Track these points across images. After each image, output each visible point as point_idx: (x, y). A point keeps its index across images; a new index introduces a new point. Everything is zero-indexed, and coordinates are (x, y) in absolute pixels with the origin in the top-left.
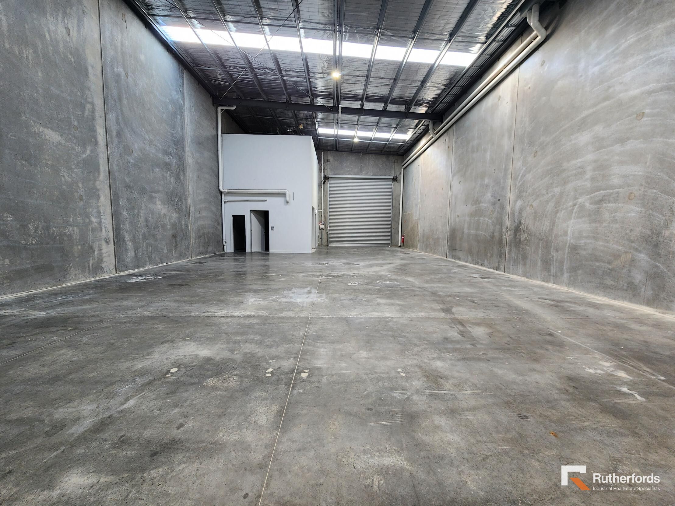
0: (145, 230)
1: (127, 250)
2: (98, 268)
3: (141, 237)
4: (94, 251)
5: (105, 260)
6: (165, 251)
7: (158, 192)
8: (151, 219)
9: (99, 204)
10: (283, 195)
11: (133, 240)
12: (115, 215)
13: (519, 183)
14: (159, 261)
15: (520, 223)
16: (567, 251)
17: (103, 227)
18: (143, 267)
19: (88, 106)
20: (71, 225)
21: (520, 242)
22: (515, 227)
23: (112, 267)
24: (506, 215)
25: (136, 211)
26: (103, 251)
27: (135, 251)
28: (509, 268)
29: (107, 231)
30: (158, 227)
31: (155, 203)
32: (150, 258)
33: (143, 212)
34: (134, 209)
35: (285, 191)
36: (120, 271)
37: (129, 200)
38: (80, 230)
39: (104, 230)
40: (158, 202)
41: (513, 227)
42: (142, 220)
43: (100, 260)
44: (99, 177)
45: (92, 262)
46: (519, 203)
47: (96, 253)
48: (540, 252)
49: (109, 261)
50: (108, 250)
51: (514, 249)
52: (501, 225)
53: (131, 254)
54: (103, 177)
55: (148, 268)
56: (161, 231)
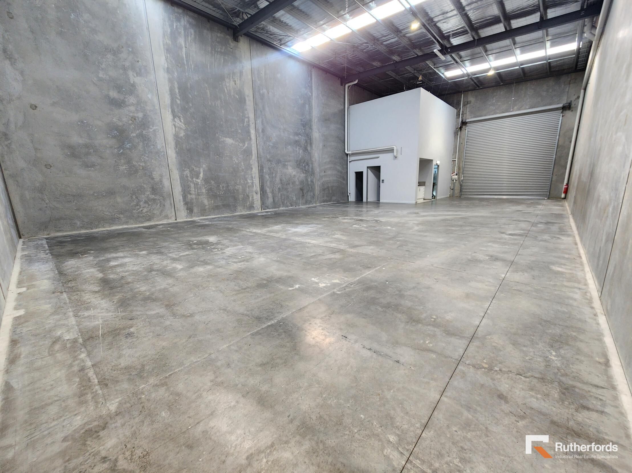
0: (280, 186)
1: (268, 198)
2: (251, 207)
3: (277, 190)
4: (249, 198)
5: (255, 203)
6: (294, 199)
7: (289, 161)
8: (284, 179)
9: (252, 173)
10: (391, 150)
11: (273, 192)
12: (262, 178)
14: (289, 205)
17: (254, 185)
19: (246, 120)
20: (238, 185)
23: (259, 207)
25: (274, 175)
26: (254, 198)
27: (273, 198)
29: (257, 187)
30: (289, 184)
31: (287, 169)
32: (283, 203)
33: (278, 175)
34: (273, 173)
35: (393, 147)
36: (264, 210)
37: (269, 168)
38: (242, 187)
39: (254, 186)
40: (290, 168)
42: (278, 180)
43: (253, 203)
44: (252, 158)
45: (248, 203)
47: (250, 199)
49: (257, 203)
50: (257, 198)
53: (271, 200)
54: (254, 156)
55: (281, 208)
56: (291, 186)
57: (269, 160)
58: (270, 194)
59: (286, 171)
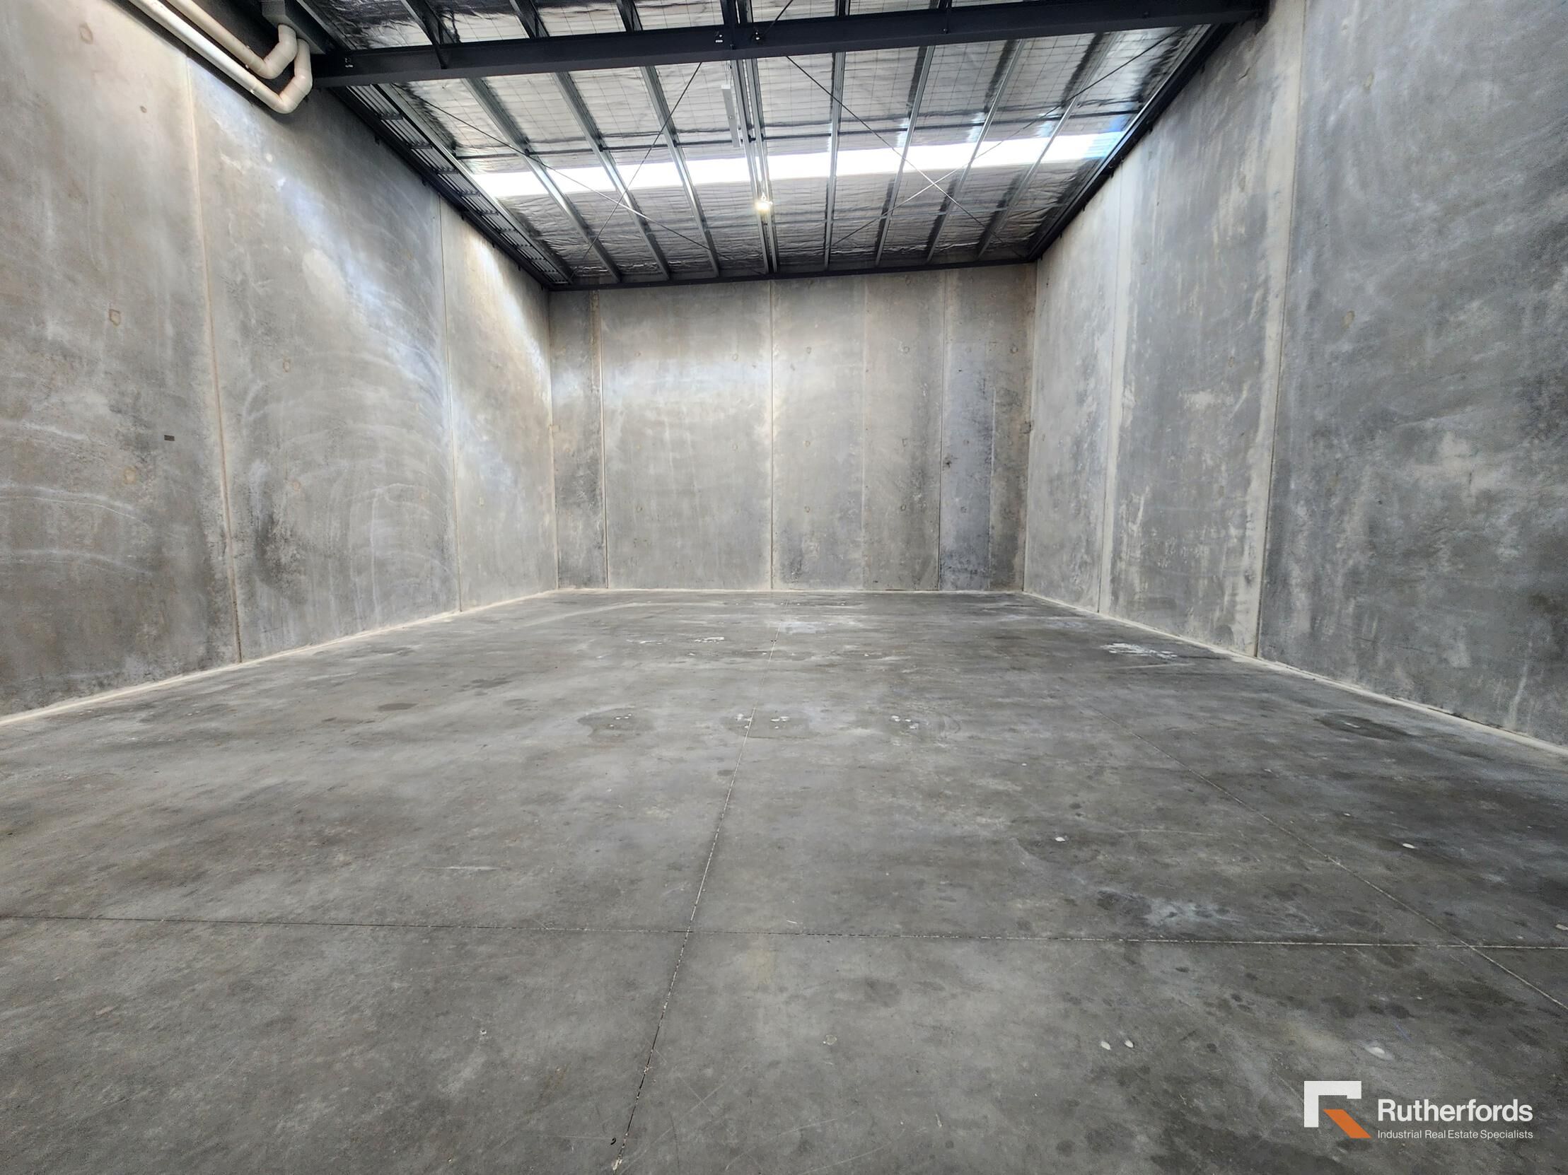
1: (1289, 610)
2: (1224, 632)
3: (1339, 581)
4: (1223, 594)
5: (1238, 617)
8: (1395, 523)
9: (1248, 498)
11: (1314, 586)
12: (1277, 518)
13: (250, 412)
14: (1407, 684)
15: (271, 521)
16: (373, 571)
17: (1247, 548)
18: (1333, 675)
19: (1258, 294)
20: (1201, 543)
21: (279, 567)
22: (257, 531)
23: (1249, 638)
24: (215, 491)
25: (1335, 501)
26: (1238, 599)
27: (1313, 619)
28: (256, 643)
29: (1254, 559)
30: (1429, 553)
33: (1364, 497)
34: (1330, 494)
36: (1264, 656)
37: (1317, 473)
38: (1211, 551)
39: (1246, 552)
41: (249, 531)
42: (1353, 526)
43: (1230, 615)
44: (1254, 440)
45: (1217, 614)
46: (259, 470)
47: (1226, 598)
48: (331, 581)
49: (1246, 623)
50: (1248, 598)
51: (262, 590)
52: (198, 522)
53: (1301, 623)
54: (1263, 435)
55: (1346, 685)
56: (1445, 567)
57: (1323, 433)
58: (1303, 596)
59: (1422, 474)
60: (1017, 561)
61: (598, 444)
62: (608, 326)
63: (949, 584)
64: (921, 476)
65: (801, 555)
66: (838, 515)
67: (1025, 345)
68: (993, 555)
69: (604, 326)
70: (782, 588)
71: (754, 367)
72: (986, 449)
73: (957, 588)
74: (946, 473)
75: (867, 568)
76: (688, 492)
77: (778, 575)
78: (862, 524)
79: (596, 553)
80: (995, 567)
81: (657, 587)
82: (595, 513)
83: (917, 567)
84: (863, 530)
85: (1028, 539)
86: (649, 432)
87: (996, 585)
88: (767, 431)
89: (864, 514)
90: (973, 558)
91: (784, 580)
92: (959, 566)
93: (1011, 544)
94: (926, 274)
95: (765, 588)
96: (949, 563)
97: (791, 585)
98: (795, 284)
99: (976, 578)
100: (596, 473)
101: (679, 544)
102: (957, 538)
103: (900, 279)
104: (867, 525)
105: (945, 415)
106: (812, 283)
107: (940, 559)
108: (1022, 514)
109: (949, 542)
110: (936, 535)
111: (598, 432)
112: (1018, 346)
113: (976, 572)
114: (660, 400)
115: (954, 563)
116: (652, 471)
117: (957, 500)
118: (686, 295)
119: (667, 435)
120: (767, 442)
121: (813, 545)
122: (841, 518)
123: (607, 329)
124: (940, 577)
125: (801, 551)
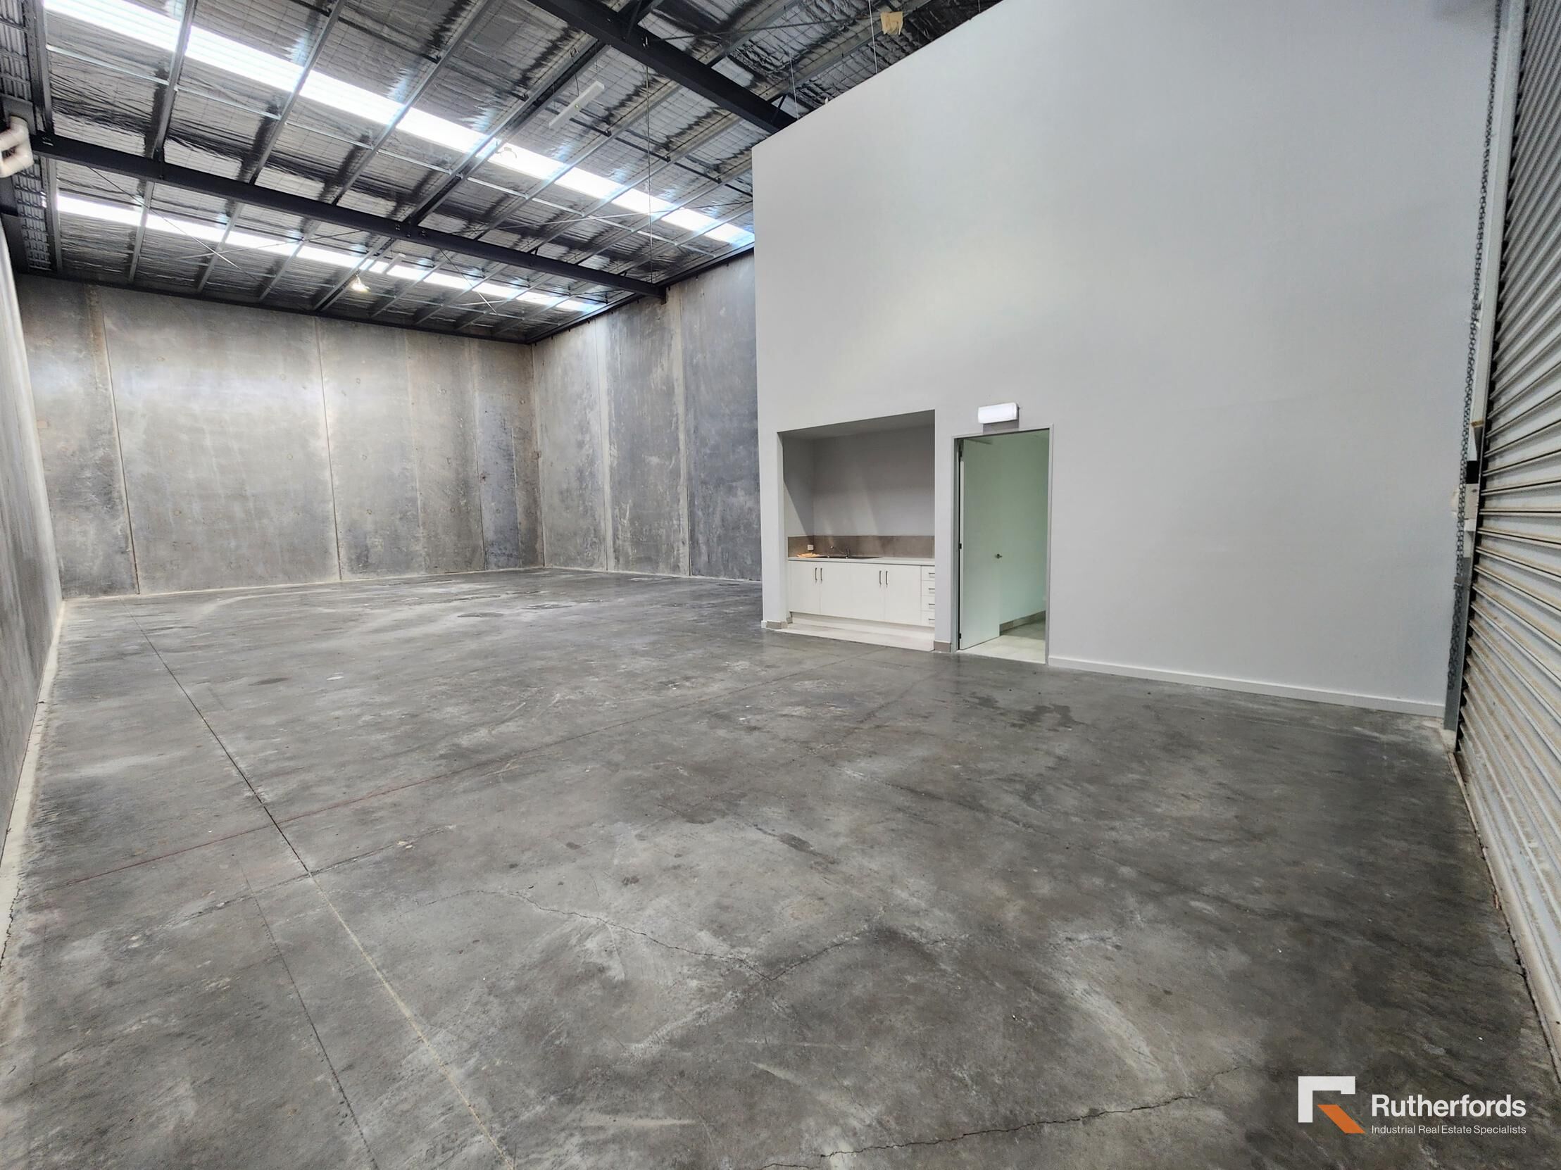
0: (720, 531)
1: (700, 554)
2: (676, 568)
3: (715, 540)
4: (673, 551)
5: (681, 560)
6: (749, 562)
7: (741, 478)
8: (729, 517)
9: (679, 508)
11: (707, 542)
12: (692, 515)
14: (738, 574)
17: (681, 529)
18: (717, 576)
19: (674, 419)
20: (662, 529)
23: (687, 568)
25: (711, 510)
26: (681, 552)
27: (708, 557)
29: (685, 534)
31: (735, 495)
32: (726, 567)
33: (719, 509)
34: (709, 507)
36: (693, 574)
37: (703, 498)
38: (666, 531)
39: (681, 531)
40: (740, 493)
42: (717, 520)
43: (678, 560)
44: (679, 482)
47: (675, 553)
49: (685, 562)
50: (684, 551)
53: (704, 558)
54: (683, 480)
55: (721, 578)
56: (743, 532)
57: (704, 483)
58: (704, 547)
59: (732, 500)
60: (538, 546)
61: (111, 445)
62: (115, 324)
63: (493, 566)
64: (464, 487)
65: (367, 550)
66: (398, 516)
67: (529, 400)
68: (522, 542)
69: (109, 323)
70: (349, 578)
71: (304, 388)
72: (510, 469)
73: (499, 567)
74: (483, 485)
75: (427, 558)
76: (242, 497)
77: (346, 567)
78: (420, 523)
79: (119, 558)
80: (524, 551)
81: (209, 588)
82: (114, 517)
83: (468, 554)
84: (421, 528)
85: (544, 531)
86: (184, 437)
87: (525, 564)
88: (322, 445)
89: (421, 515)
90: (508, 545)
91: (352, 571)
92: (499, 552)
93: (533, 534)
94: (455, 338)
95: (335, 579)
96: (491, 550)
97: (359, 575)
98: (339, 324)
99: (512, 559)
100: (111, 475)
101: (233, 544)
102: (496, 532)
103: (434, 338)
104: (424, 524)
105: (479, 443)
106: (356, 326)
107: (485, 547)
108: (539, 513)
109: (490, 535)
110: (480, 530)
111: (110, 432)
112: (525, 400)
113: (511, 555)
114: (196, 407)
115: (495, 550)
116: (191, 475)
117: (493, 504)
118: (220, 313)
119: (208, 442)
120: (325, 455)
121: (378, 541)
122: (401, 519)
123: (113, 328)
124: (486, 560)
125: (366, 546)
